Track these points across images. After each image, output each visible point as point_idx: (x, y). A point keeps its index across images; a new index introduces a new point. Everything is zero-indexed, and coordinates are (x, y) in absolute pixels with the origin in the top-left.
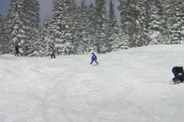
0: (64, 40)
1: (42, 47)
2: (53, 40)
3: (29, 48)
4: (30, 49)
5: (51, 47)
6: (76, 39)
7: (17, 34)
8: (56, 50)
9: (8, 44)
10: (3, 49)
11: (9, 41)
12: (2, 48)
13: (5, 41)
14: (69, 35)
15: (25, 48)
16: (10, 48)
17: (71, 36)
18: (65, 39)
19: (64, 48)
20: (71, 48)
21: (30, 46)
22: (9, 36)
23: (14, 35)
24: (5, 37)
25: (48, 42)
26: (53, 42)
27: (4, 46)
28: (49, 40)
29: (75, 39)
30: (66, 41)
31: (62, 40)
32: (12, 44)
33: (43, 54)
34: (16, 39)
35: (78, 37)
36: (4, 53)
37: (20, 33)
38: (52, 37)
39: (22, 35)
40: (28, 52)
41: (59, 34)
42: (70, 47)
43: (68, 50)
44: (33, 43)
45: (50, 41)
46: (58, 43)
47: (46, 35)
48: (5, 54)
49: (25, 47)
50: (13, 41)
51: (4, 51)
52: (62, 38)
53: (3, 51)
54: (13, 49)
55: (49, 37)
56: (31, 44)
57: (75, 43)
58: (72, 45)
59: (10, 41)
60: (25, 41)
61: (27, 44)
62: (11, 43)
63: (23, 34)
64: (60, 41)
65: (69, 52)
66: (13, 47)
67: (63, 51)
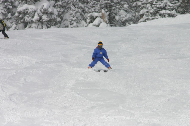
5: (9, 10)
8: (19, 16)
19: (36, 14)
20: (52, 13)
42: (50, 10)
43: (45, 18)
46: (23, 2)
57: (60, 3)
58: (54, 6)
65: (49, 21)
67: (34, 19)
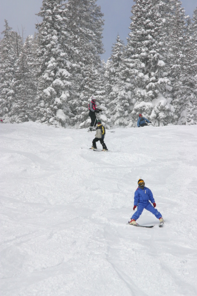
0: (154, 93)
1: (106, 108)
2: (129, 92)
3: (79, 108)
4: (81, 111)
5: (126, 108)
6: (180, 91)
7: (54, 80)
8: (135, 114)
9: (33, 101)
10: (24, 111)
11: (36, 94)
12: (21, 108)
13: (28, 93)
14: (165, 82)
15: (69, 109)
16: (39, 109)
17: (169, 83)
18: (156, 91)
19: (153, 111)
20: (169, 111)
21: (81, 105)
22: (36, 83)
23: (48, 81)
24: (27, 84)
25: (119, 97)
26: (130, 97)
27: (26, 104)
28: (122, 93)
29: (178, 90)
30: (160, 94)
31: (151, 92)
32: (43, 101)
33: (108, 123)
34: (52, 88)
35: (186, 87)
36: (26, 120)
37: (59, 77)
38: (128, 85)
39: (65, 81)
40: (75, 118)
41: (145, 80)
42: (167, 107)
43: (162, 115)
44: (87, 100)
45: (125, 94)
46: (140, 99)
47: (115, 82)
48: (28, 121)
49: (71, 108)
50: (45, 93)
51: (26, 116)
52: (150, 89)
53: (24, 115)
54: (45, 112)
55: (122, 85)
56: (83, 100)
57: (177, 100)
58: (172, 103)
59: (38, 93)
60: (71, 94)
61: (75, 101)
62: (41, 99)
63: (67, 80)
64: (146, 95)
65: (166, 118)
66: (44, 107)
67: (151, 117)
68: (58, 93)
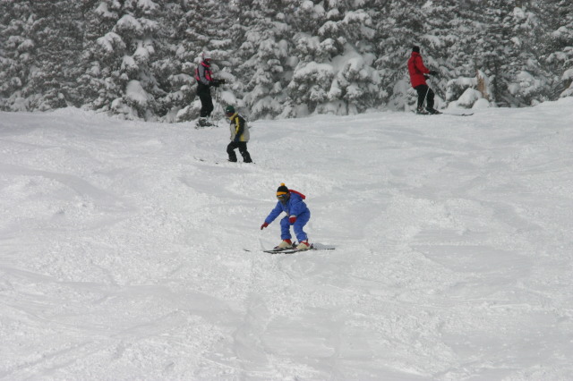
0: (336, 44)
1: (233, 78)
2: (283, 43)
3: (176, 78)
4: (181, 83)
5: (276, 76)
6: (392, 39)
7: (120, 16)
8: (296, 88)
9: (75, 63)
10: (56, 86)
11: (81, 49)
12: (50, 78)
13: (63, 47)
14: (358, 21)
15: (154, 80)
16: (88, 81)
17: (369, 22)
18: (341, 39)
19: (335, 83)
20: (368, 81)
21: (179, 70)
22: (80, 23)
23: (106, 20)
24: (62, 26)
25: (260, 54)
26: (284, 53)
27: (59, 70)
28: (268, 44)
29: (386, 37)
30: (348, 46)
31: (329, 41)
32: (96, 63)
34: (116, 36)
35: (405, 29)
36: (61, 104)
37: (131, 10)
38: (281, 27)
39: (143, 20)
40: (167, 99)
41: (315, 16)
42: (364, 74)
43: (353, 90)
44: (191, 59)
45: (273, 46)
46: (307, 57)
47: (251, 21)
48: (65, 106)
49: (156, 76)
50: (100, 46)
51: (61, 96)
52: (328, 34)
53: (56, 94)
54: (102, 86)
55: (266, 27)
56: (183, 61)
57: (386, 58)
58: (374, 65)
59: (85, 45)
60: (156, 48)
61: (167, 62)
62: (92, 58)
63: (149, 17)
64: (319, 49)
65: (361, 97)
66: (100, 76)
67: (329, 95)
68: (129, 45)
